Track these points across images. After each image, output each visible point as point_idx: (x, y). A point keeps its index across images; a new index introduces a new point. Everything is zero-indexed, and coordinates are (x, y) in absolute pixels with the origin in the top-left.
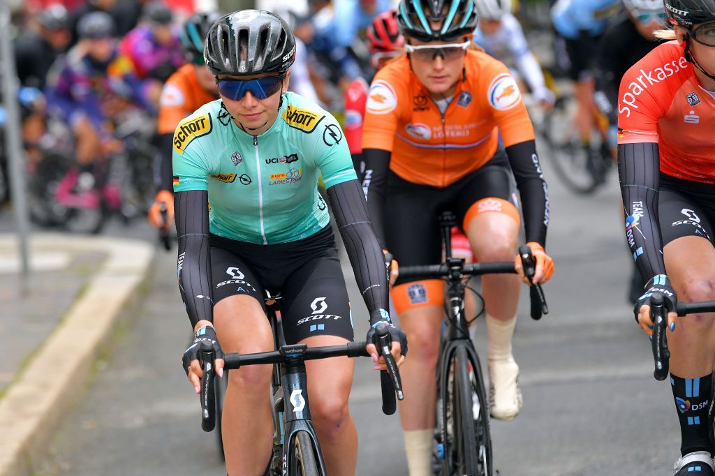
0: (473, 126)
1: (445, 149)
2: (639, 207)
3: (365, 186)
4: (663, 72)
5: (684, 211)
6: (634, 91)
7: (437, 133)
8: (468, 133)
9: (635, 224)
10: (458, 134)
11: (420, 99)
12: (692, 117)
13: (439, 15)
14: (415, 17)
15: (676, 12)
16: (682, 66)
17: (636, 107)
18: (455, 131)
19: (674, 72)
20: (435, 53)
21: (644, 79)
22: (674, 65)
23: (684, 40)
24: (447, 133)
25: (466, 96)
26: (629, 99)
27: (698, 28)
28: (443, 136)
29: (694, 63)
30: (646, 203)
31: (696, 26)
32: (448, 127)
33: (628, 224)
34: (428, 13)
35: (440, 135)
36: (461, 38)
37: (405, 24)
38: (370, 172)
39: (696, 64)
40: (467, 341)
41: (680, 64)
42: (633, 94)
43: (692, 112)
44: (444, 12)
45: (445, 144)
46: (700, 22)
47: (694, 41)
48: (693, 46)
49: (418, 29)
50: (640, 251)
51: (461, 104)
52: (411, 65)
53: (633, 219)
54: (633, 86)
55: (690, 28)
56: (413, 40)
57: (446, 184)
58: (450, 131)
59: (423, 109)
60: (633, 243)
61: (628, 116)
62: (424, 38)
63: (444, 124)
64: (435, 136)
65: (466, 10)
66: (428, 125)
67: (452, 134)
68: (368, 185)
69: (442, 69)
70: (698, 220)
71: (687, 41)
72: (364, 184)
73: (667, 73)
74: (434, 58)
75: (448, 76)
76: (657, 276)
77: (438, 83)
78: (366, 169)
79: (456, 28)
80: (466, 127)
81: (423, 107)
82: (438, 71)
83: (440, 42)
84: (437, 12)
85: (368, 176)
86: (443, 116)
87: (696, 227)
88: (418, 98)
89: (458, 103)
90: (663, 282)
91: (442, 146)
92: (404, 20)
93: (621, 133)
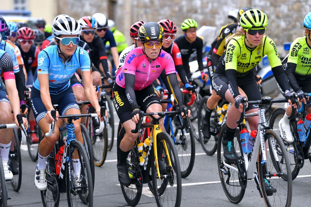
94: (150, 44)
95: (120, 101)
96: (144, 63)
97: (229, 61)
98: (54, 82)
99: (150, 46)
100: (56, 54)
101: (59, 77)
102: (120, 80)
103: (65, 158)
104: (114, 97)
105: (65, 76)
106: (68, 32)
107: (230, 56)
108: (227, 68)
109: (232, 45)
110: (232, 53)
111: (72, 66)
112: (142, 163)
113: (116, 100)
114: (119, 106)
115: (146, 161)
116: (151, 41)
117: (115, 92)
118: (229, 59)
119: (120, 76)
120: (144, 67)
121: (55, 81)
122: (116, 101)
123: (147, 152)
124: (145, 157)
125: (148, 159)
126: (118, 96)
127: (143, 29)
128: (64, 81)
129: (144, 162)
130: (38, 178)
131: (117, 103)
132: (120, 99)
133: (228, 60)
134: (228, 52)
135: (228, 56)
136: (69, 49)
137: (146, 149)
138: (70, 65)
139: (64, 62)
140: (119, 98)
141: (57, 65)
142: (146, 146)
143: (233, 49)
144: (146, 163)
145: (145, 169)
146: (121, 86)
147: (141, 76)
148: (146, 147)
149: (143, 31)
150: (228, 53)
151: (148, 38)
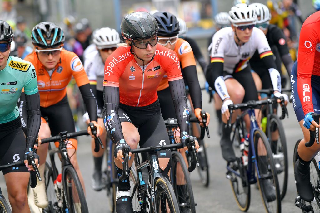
0: (63, 81)
1: (50, 91)
2: (113, 112)
3: (21, 108)
4: (121, 58)
5: (124, 114)
6: (111, 65)
7: (48, 84)
8: (61, 84)
9: (112, 119)
10: (57, 85)
11: (41, 71)
12: (132, 77)
13: (50, 37)
14: (39, 38)
15: (127, 35)
16: (129, 56)
17: (112, 72)
18: (55, 83)
19: (126, 58)
20: (48, 53)
21: (115, 61)
22: (126, 55)
23: (130, 46)
24: (52, 85)
25: (60, 68)
26: (109, 69)
27: (136, 42)
28: (50, 86)
29: (134, 54)
30: (115, 111)
31: (135, 41)
32: (52, 82)
33: (108, 119)
34: (45, 37)
35: (49, 85)
36: (59, 46)
37: (35, 41)
38: (22, 102)
39: (135, 55)
40: (71, 165)
41: (128, 55)
42: (111, 66)
43: (132, 75)
44: (52, 36)
45: (50, 89)
46: (137, 39)
47: (134, 46)
48: (134, 48)
49: (41, 43)
50: (114, 130)
51: (58, 72)
52: (38, 57)
53: (111, 117)
54: (111, 63)
55: (133, 41)
56: (39, 48)
57: (47, 106)
58: (53, 83)
59: (42, 75)
60: (111, 127)
61: (109, 75)
62: (44, 47)
63: (51, 81)
64: (47, 86)
65: (60, 35)
66: (44, 81)
67: (54, 85)
68: (22, 107)
69: (52, 59)
70: (128, 117)
71: (131, 46)
72: (20, 107)
73: (123, 58)
74: (48, 55)
75: (55, 62)
76: (121, 140)
77: (50, 65)
78: (21, 100)
79: (57, 42)
80: (60, 81)
81: (42, 74)
82: (50, 60)
83: (51, 48)
84: (49, 36)
85: (22, 104)
86: (51, 77)
87: (128, 120)
88: (40, 70)
89: (57, 72)
90: (124, 142)
91: (49, 90)
92: (34, 39)
93: (106, 82)
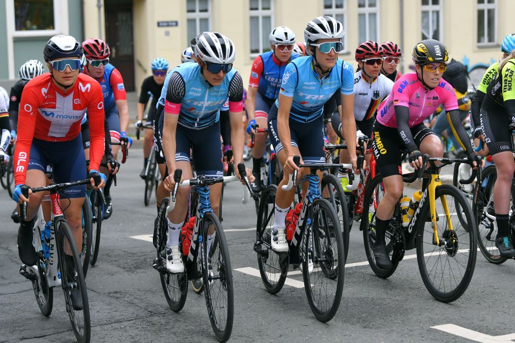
94: (431, 68)
95: (381, 147)
96: (419, 92)
97: (508, 90)
98: (305, 105)
99: (432, 70)
100: (310, 66)
101: (313, 98)
102: (382, 116)
103: (302, 219)
104: (374, 139)
105: (321, 96)
106: (329, 35)
107: (509, 83)
108: (505, 99)
109: (509, 70)
110: (510, 80)
111: (331, 84)
112: (406, 223)
113: (376, 144)
114: (379, 153)
115: (412, 222)
116: (433, 64)
117: (376, 133)
118: (507, 87)
119: (382, 111)
120: (418, 97)
121: (308, 103)
122: (376, 146)
123: (415, 210)
124: (411, 216)
125: (416, 219)
126: (380, 139)
127: (424, 47)
128: (319, 103)
129: (409, 223)
130: (276, 240)
131: (377, 148)
132: (382, 144)
133: (506, 89)
134: (506, 78)
135: (506, 83)
136: (329, 58)
137: (415, 205)
138: (328, 82)
139: (321, 78)
140: (380, 142)
141: (308, 82)
142: (414, 201)
143: (511, 74)
144: (413, 224)
145: (410, 231)
146: (384, 124)
147: (414, 109)
148: (415, 203)
149: (424, 50)
150: (506, 80)
151: (431, 59)
